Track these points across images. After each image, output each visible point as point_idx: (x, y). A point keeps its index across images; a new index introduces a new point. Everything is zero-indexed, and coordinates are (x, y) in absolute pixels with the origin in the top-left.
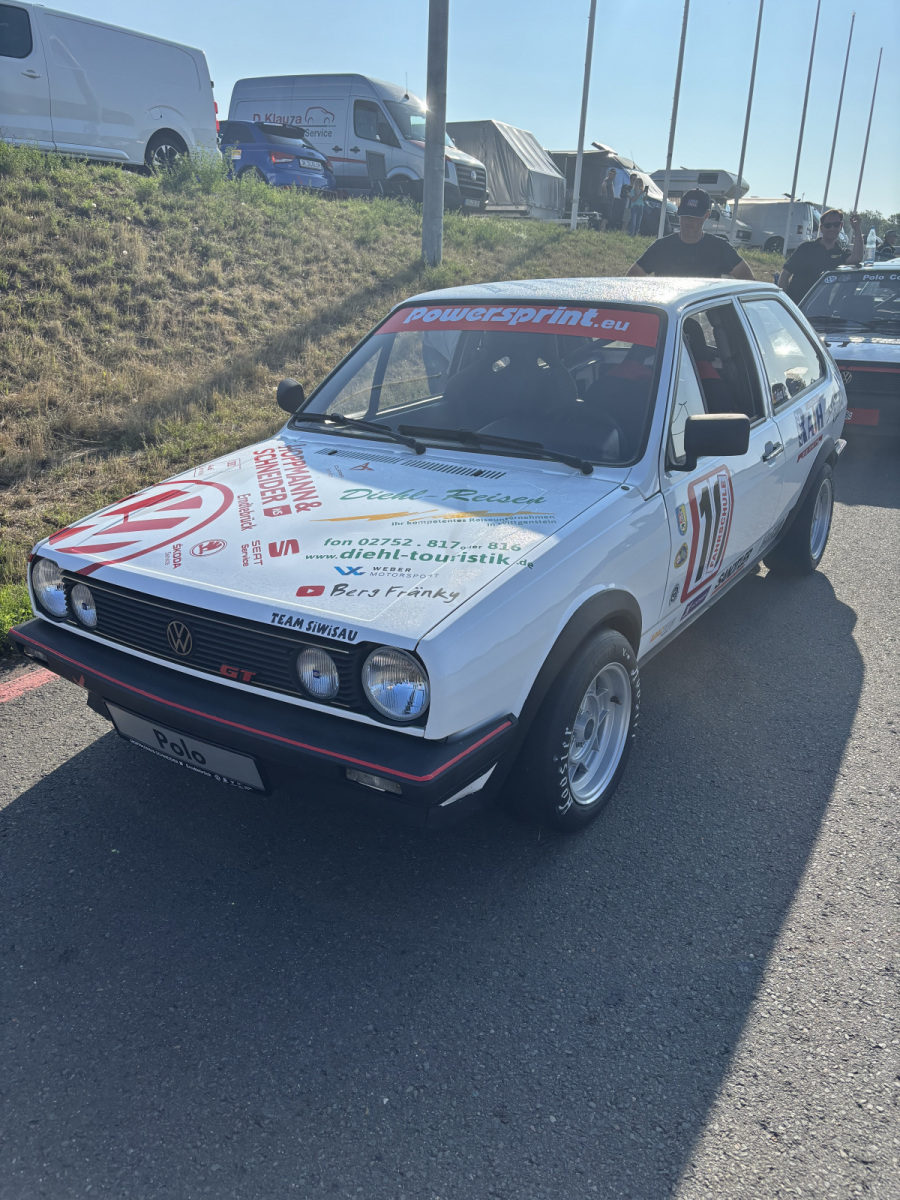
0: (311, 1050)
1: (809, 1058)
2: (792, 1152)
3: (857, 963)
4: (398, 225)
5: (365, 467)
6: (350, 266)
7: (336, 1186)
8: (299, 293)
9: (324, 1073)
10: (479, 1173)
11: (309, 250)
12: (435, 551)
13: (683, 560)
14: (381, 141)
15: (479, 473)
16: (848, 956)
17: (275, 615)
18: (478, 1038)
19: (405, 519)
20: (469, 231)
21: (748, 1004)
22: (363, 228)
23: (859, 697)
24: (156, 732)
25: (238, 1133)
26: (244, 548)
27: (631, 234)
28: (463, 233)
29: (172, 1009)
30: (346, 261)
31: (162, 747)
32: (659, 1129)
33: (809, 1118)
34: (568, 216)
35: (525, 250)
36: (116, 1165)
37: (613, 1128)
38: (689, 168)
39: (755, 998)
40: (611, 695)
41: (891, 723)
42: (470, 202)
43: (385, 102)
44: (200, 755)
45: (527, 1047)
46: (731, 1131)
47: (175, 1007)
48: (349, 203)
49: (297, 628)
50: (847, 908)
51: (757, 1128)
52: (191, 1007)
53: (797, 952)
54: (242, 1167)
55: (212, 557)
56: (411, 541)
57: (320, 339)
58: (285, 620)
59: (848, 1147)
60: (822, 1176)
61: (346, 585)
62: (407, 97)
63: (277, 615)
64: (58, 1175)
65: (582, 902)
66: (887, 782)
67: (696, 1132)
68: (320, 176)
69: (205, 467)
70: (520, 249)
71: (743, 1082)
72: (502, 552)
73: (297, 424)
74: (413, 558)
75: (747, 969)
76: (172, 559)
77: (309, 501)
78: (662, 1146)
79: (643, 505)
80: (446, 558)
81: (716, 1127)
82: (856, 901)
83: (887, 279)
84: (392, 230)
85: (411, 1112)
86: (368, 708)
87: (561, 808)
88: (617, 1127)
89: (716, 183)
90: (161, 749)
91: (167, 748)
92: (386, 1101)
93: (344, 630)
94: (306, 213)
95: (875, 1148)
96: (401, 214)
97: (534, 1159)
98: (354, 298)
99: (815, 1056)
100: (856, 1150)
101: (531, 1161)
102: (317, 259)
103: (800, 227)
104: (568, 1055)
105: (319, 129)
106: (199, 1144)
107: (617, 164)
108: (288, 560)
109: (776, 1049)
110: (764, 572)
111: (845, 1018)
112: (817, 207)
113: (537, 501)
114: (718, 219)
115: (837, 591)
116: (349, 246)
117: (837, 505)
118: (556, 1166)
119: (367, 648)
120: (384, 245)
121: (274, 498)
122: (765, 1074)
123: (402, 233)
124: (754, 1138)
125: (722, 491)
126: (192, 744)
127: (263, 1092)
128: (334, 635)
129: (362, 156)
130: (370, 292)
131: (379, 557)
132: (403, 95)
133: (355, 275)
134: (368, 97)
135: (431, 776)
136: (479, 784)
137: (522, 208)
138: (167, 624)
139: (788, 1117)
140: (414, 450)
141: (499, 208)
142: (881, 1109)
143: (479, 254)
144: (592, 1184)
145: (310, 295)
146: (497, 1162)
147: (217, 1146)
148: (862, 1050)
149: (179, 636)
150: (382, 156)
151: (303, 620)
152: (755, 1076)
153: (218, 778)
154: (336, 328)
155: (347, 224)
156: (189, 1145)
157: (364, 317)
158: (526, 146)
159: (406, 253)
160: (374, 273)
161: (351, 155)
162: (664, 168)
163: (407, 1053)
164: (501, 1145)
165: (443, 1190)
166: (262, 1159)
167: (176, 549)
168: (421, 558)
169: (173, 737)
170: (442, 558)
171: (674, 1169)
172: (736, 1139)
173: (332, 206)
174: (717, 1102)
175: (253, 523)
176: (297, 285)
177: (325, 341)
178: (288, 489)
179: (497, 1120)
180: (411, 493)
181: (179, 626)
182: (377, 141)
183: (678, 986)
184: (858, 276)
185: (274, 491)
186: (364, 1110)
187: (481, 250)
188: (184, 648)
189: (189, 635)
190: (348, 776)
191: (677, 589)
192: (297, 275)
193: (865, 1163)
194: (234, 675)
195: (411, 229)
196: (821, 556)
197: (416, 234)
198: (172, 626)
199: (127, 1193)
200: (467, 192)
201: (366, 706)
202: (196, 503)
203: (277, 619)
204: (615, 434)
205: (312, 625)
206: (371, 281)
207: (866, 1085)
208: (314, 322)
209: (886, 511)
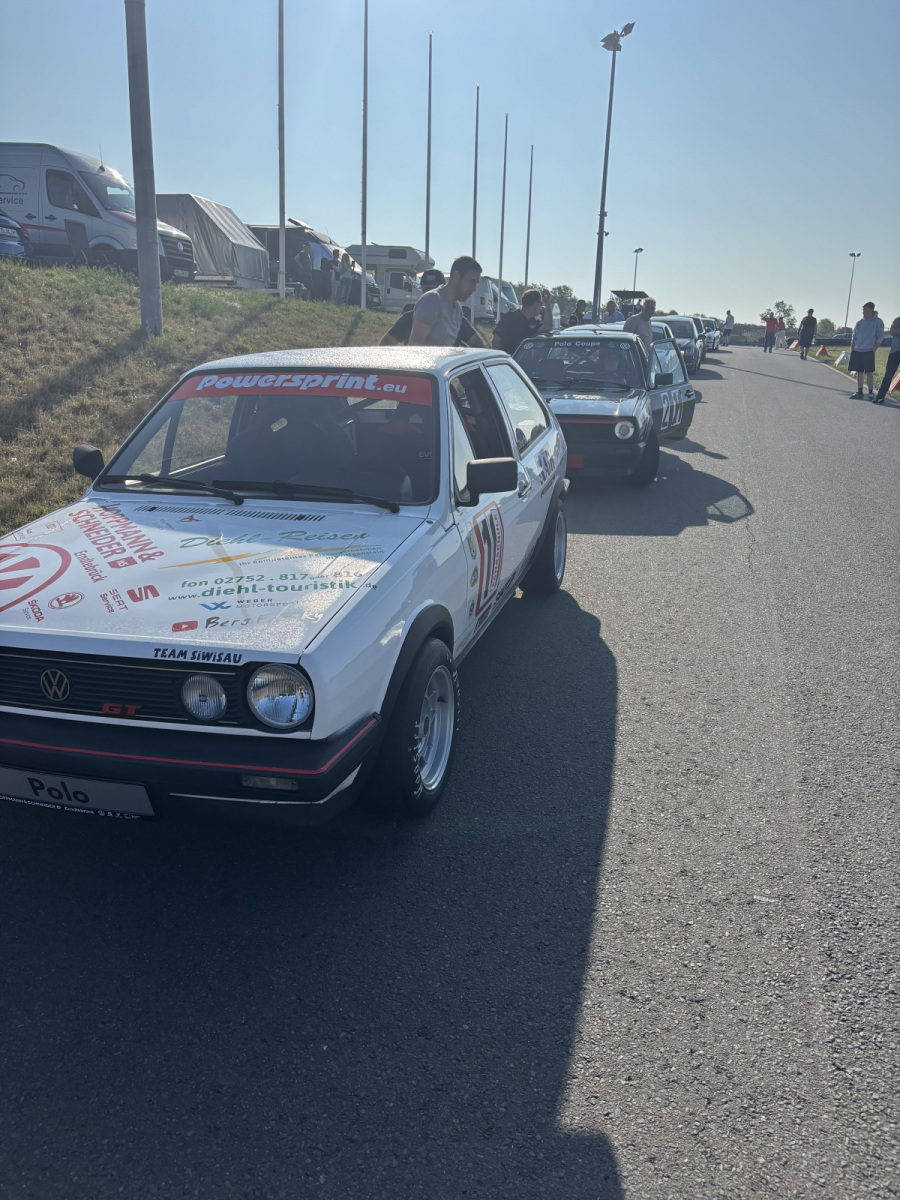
0: (246, 1027)
1: (643, 942)
2: (647, 1007)
3: (661, 872)
4: (111, 295)
5: (191, 519)
6: (70, 335)
7: (304, 1119)
8: (20, 362)
9: (265, 1041)
10: (420, 1078)
11: (23, 318)
12: (288, 583)
13: (475, 580)
14: (80, 211)
15: (301, 518)
16: (653, 868)
17: (157, 650)
18: (389, 985)
19: (251, 559)
20: (183, 300)
21: (590, 914)
22: (75, 297)
23: (616, 682)
24: (31, 781)
25: (201, 1103)
26: (104, 597)
27: (338, 304)
28: (178, 302)
29: (100, 1026)
30: (64, 330)
31: (37, 794)
32: (548, 1014)
33: (653, 982)
34: (275, 286)
35: (242, 319)
36: (95, 1156)
37: (513, 1022)
38: (380, 244)
39: (595, 910)
40: (437, 697)
41: (644, 699)
42: (178, 272)
43: (80, 172)
44: (82, 793)
45: (430, 982)
46: (600, 1003)
47: (103, 1023)
48: (54, 271)
49: (181, 659)
50: (644, 835)
51: (618, 997)
52: (119, 1020)
53: (617, 873)
54: (215, 1127)
55: (70, 609)
56: (263, 576)
57: (51, 409)
58: (168, 653)
59: (684, 994)
60: (672, 1017)
61: (218, 618)
62: (102, 169)
63: (159, 650)
64: (40, 1178)
65: (443, 869)
66: (652, 742)
67: (576, 1009)
68: (16, 243)
69: (24, 530)
70: (237, 318)
71: (600, 967)
72: (347, 579)
73: (102, 486)
74: (270, 590)
75: (584, 892)
76: (32, 615)
77: (151, 552)
78: (553, 1025)
79: (444, 536)
80: (300, 588)
81: (589, 1002)
82: (650, 829)
83: (573, 345)
84: (106, 300)
85: (349, 1050)
86: (255, 722)
87: (415, 793)
88: (517, 1020)
89: (405, 258)
90: (37, 798)
91: (43, 794)
92: (325, 1048)
93: (229, 655)
94: (11, 281)
95: (702, 991)
96: (112, 283)
97: (459, 1058)
98: (80, 366)
99: (646, 940)
100: (690, 995)
101: (457, 1060)
102: (32, 328)
103: (483, 299)
104: (465, 980)
105: (9, 196)
106: (168, 1120)
107: (315, 239)
108: (149, 604)
109: (618, 941)
110: (519, 594)
111: (661, 910)
112: (494, 281)
113: (362, 536)
114: (410, 290)
115: (580, 604)
116: (64, 314)
117: (568, 535)
118: (478, 1058)
119: (254, 667)
120: (101, 314)
121: (114, 552)
122: (614, 959)
123: (116, 302)
124: (618, 1004)
125: (495, 522)
126: (73, 784)
127: (214, 1067)
128: (220, 659)
129: (59, 223)
130: (95, 361)
131: (239, 592)
132: (98, 167)
133: (76, 344)
134: (62, 167)
135: (324, 769)
136: (349, 781)
137: (229, 278)
138: (40, 674)
139: (638, 985)
140: (233, 502)
141: (206, 278)
142: (700, 964)
143: (197, 323)
144: (509, 1064)
145: (32, 365)
146: (431, 1067)
147: (186, 1117)
148: (677, 928)
149: (55, 683)
150: (83, 226)
151: (186, 652)
152: (608, 962)
153: (102, 814)
154: (67, 398)
155: (57, 292)
156: (160, 1123)
157: (94, 386)
158: (228, 221)
159: (125, 322)
160: (95, 342)
161: (47, 223)
162: (360, 243)
163: (332, 1009)
164: (431, 1055)
165: (394, 1098)
166: (231, 1116)
167: (32, 604)
168: (278, 589)
169: (51, 781)
170: (296, 588)
171: (567, 1037)
172: (605, 1007)
173: (36, 273)
174: (585, 986)
175: (102, 575)
176: (16, 355)
177: (57, 410)
178: (124, 544)
179: (422, 1039)
180: (247, 538)
181: (54, 674)
182: (75, 210)
183: (536, 914)
184: (551, 342)
185: (110, 547)
186: (309, 1058)
187: (199, 319)
188: (60, 694)
189: (66, 680)
190: (244, 784)
191: (473, 604)
192: (13, 344)
193: (698, 1002)
194: (117, 711)
195: (125, 299)
196: (562, 576)
197: (131, 303)
198: (47, 676)
199: (114, 1173)
200: (178, 263)
201: (253, 721)
202: (33, 563)
203: (160, 653)
204: (408, 480)
205: (197, 655)
206: (94, 350)
207: (686, 951)
208: (42, 392)
209: (602, 537)
